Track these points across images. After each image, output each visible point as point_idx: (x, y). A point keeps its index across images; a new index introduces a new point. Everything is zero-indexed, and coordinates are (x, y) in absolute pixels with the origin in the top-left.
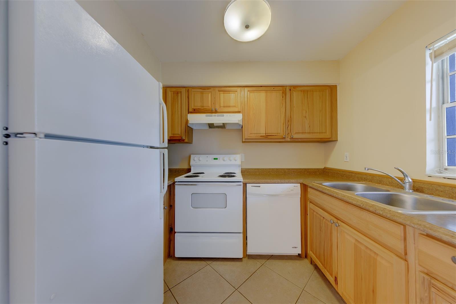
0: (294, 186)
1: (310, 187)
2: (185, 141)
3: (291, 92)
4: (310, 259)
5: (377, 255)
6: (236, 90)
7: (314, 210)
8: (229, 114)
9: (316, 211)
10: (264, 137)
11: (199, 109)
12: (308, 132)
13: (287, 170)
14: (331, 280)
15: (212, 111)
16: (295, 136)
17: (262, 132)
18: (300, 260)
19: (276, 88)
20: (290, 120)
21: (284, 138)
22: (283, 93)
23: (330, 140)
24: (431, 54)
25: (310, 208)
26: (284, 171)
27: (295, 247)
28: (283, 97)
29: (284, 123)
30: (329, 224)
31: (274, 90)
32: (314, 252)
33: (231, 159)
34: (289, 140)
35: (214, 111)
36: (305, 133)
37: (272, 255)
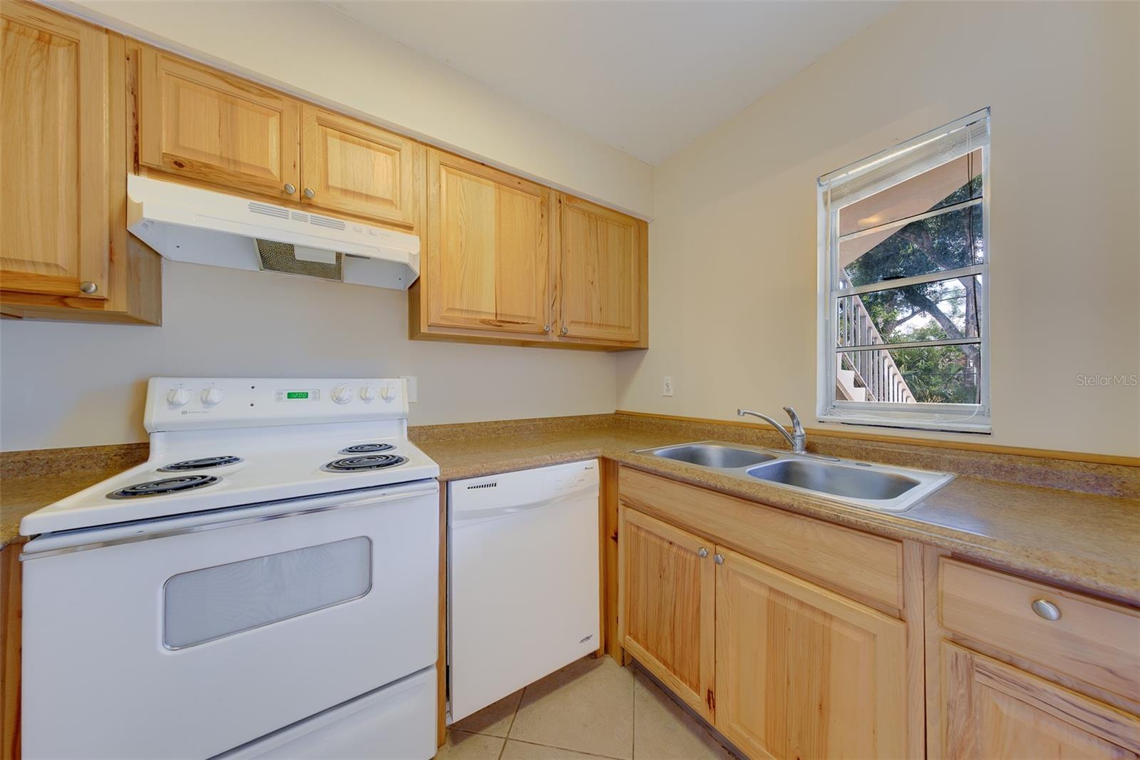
0: (586, 468)
1: (626, 466)
2: (108, 307)
3: (562, 207)
4: (619, 654)
5: (831, 617)
6: (399, 147)
7: (639, 525)
8: (365, 227)
9: (647, 528)
10: (491, 324)
11: (207, 166)
12: (599, 322)
13: (541, 423)
14: (696, 701)
15: (285, 196)
16: (573, 331)
17: (487, 307)
18: (596, 667)
19: (525, 185)
20: (558, 285)
21: (545, 333)
22: (542, 203)
23: (636, 346)
24: (825, 194)
25: (627, 522)
26: (534, 425)
27: (588, 638)
28: (542, 216)
29: (544, 291)
30: (688, 558)
31: (519, 186)
32: (640, 637)
33: (368, 395)
34: (556, 339)
35: (296, 197)
36: (592, 324)
37: (525, 688)
